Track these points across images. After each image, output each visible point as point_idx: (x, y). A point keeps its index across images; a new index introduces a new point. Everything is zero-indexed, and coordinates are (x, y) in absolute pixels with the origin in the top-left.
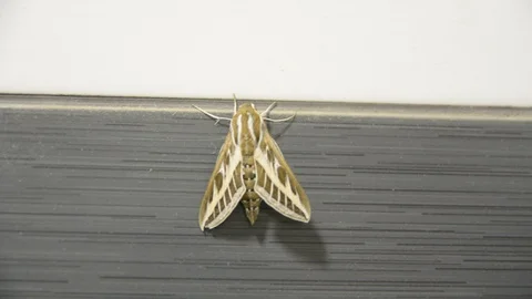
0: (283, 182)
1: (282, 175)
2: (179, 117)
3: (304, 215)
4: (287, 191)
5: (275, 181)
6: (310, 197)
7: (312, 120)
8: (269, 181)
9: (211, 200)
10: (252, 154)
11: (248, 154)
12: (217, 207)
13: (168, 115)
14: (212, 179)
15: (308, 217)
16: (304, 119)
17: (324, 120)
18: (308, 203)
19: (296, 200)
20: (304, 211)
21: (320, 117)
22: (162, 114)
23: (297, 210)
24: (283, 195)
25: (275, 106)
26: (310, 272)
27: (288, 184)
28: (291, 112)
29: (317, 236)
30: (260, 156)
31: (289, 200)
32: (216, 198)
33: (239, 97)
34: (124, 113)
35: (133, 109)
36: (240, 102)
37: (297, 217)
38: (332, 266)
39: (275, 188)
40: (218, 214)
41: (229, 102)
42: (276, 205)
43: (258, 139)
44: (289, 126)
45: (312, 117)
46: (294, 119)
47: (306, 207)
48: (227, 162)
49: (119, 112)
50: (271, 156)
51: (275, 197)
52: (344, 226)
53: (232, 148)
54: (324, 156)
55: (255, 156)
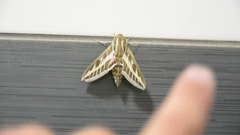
1: (134, 67)
4: (136, 75)
5: (131, 70)
6: (146, 81)
10: (121, 56)
11: (119, 56)
12: (92, 74)
13: (82, 43)
14: (95, 61)
15: (144, 87)
16: (143, 46)
17: (152, 46)
18: (145, 81)
19: (139, 79)
21: (150, 45)
22: (79, 43)
23: (140, 84)
24: (134, 76)
27: (137, 72)
30: (125, 58)
31: (137, 79)
32: (94, 69)
37: (139, 87)
39: (131, 73)
43: (124, 50)
46: (139, 46)
47: (144, 83)
48: (105, 57)
54: (152, 62)
55: (123, 58)
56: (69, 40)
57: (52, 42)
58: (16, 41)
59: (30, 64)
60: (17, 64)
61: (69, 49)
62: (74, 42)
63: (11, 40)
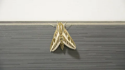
0: (69, 40)
1: (69, 38)
2: (44, 26)
3: (74, 48)
4: (70, 42)
6: (75, 43)
7: (75, 26)
8: (66, 40)
9: (53, 45)
10: (62, 34)
11: (61, 34)
12: (54, 46)
13: (42, 25)
14: (53, 40)
15: (75, 48)
16: (73, 26)
17: (78, 26)
18: (75, 45)
19: (72, 44)
20: (74, 47)
21: (77, 25)
22: (40, 25)
23: (73, 47)
24: (69, 43)
25: (67, 22)
26: (76, 61)
27: (70, 40)
28: (70, 24)
29: (77, 52)
30: (64, 34)
32: (54, 44)
33: (58, 21)
34: (32, 25)
35: (34, 24)
36: (58, 22)
37: (73, 48)
38: (81, 59)
39: (68, 42)
40: (54, 48)
41: (56, 22)
42: (68, 45)
43: (63, 30)
44: (70, 27)
45: (75, 25)
46: (71, 26)
47: (75, 46)
48: (56, 36)
49: (31, 25)
50: (66, 34)
51: (67, 44)
52: (84, 50)
53: (57, 33)
54: (78, 34)
55: (63, 34)
56: (35, 24)
57: (27, 25)
58: (8, 25)
59: (15, 37)
60: (9, 37)
61: (35, 29)
62: (38, 25)
63: (5, 25)
